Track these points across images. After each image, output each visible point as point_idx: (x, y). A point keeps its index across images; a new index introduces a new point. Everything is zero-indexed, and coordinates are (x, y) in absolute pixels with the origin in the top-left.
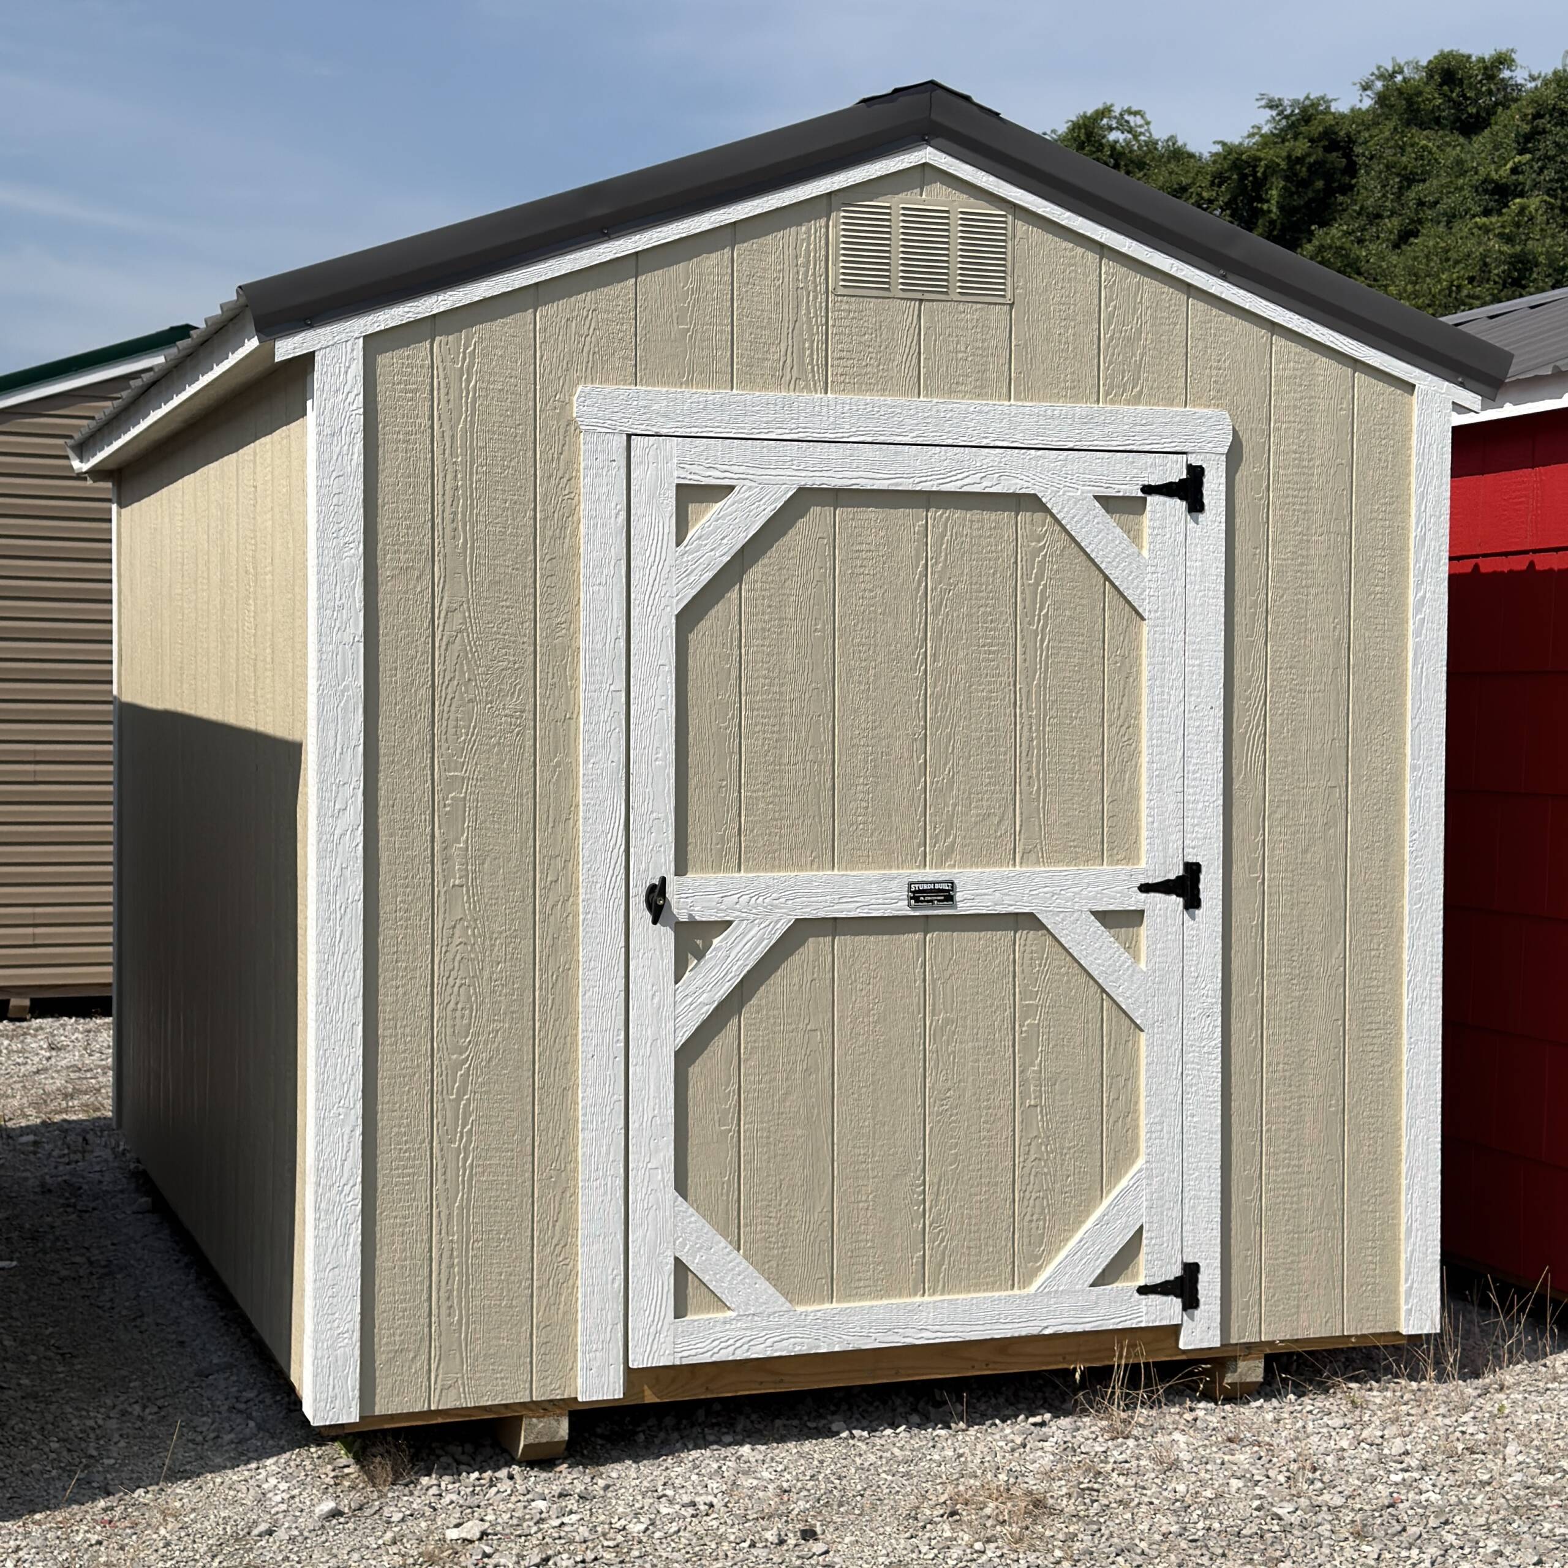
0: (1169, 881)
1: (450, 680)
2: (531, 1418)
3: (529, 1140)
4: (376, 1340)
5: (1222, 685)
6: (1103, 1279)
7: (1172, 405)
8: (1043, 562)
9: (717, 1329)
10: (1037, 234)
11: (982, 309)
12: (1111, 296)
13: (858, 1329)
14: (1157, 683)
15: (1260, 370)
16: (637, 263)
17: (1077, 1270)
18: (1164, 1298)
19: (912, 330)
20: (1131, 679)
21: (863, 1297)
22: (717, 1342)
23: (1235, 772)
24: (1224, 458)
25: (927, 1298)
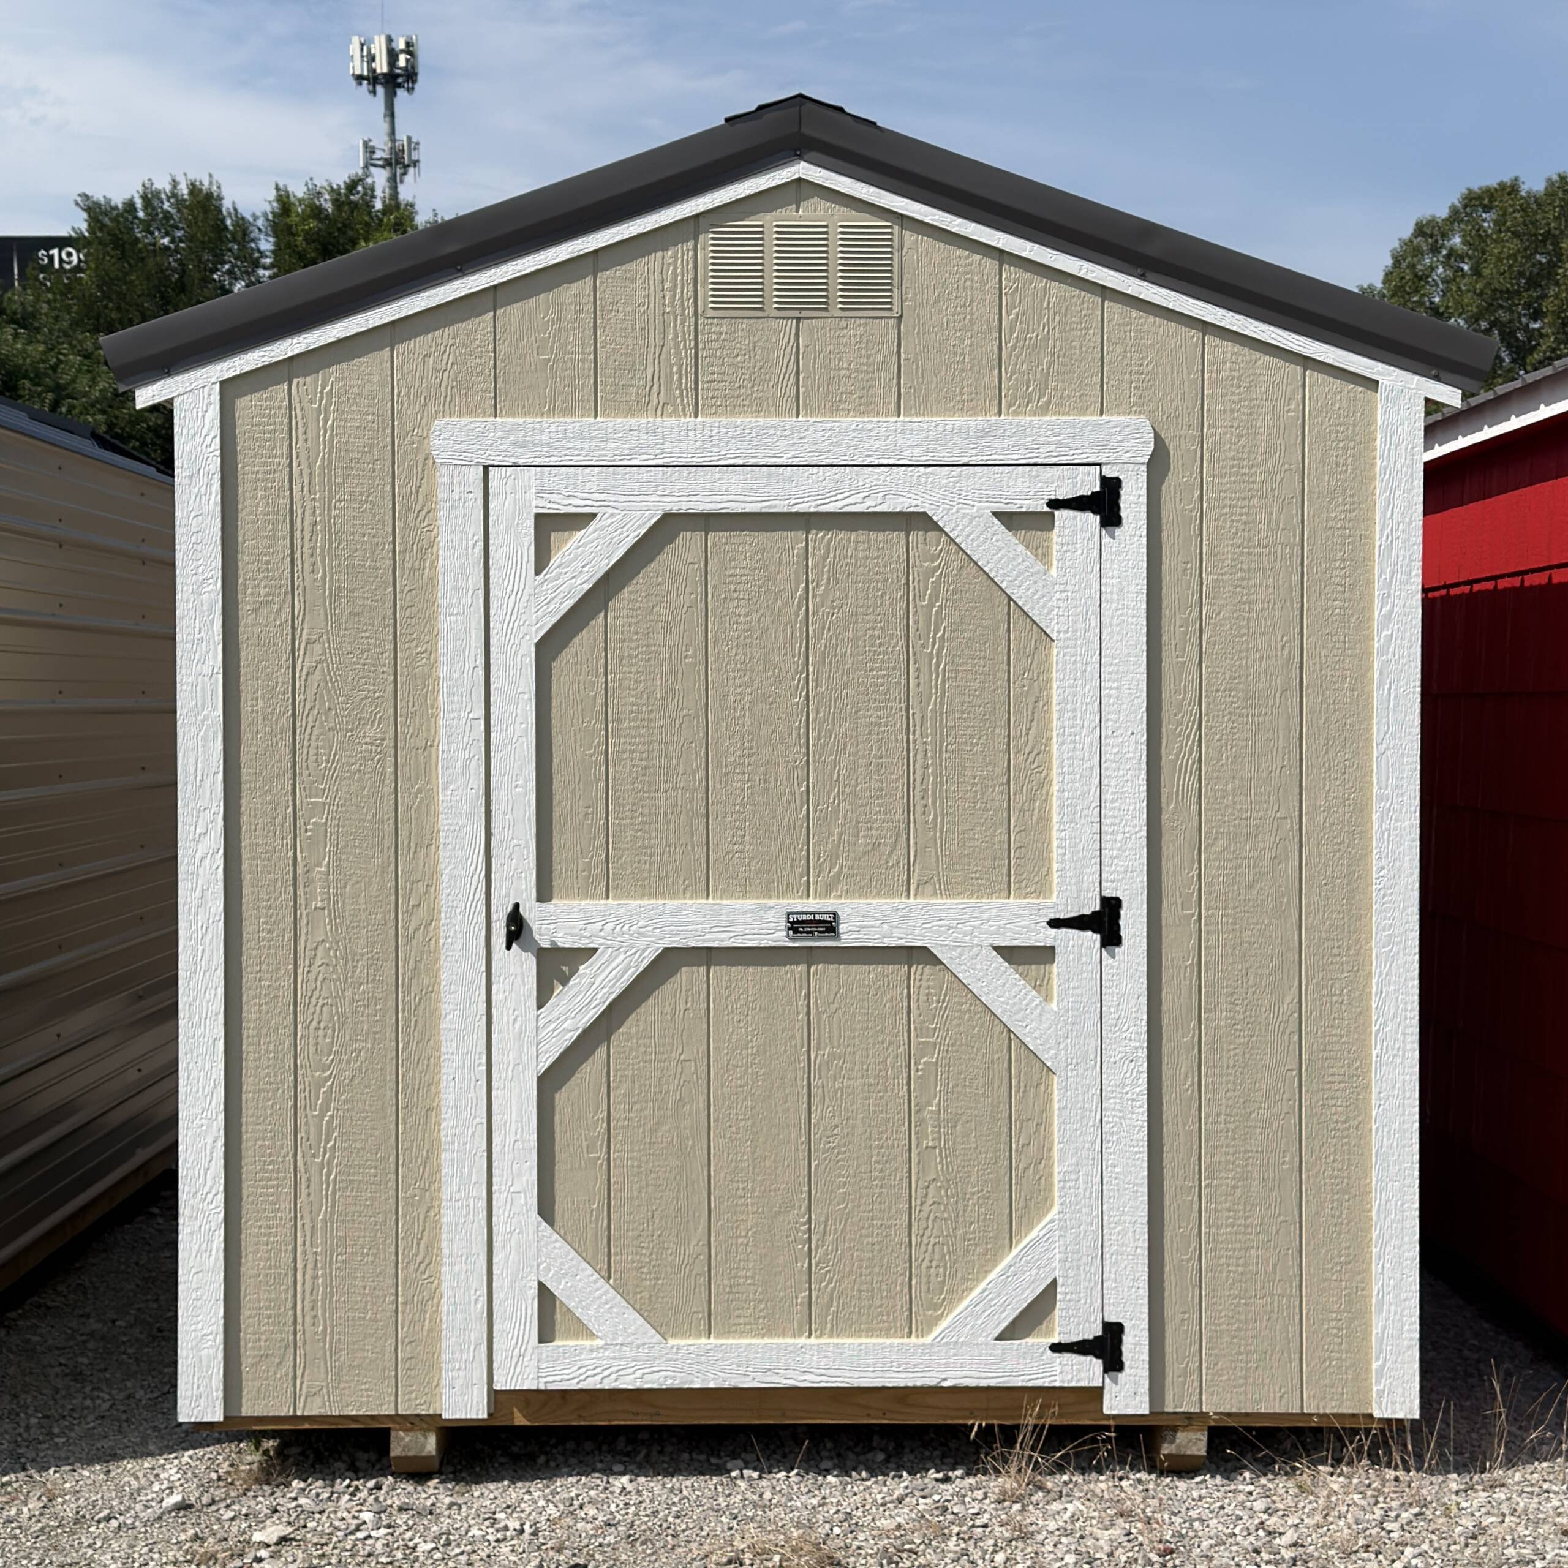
0: (1083, 916)
1: (310, 710)
2: (398, 1430)
3: (392, 1159)
4: (242, 1343)
5: (1144, 709)
6: (1011, 1333)
7: (1084, 414)
8: (937, 583)
9: (583, 1356)
10: (926, 243)
11: (866, 324)
12: (1013, 303)
13: (734, 1366)
14: (1069, 707)
15: (1189, 374)
16: (495, 295)
17: (979, 1322)
18: (1082, 1358)
19: (789, 349)
20: (1041, 703)
21: (742, 1334)
22: (582, 1370)
23: (1164, 800)
24: (1144, 468)
25: (813, 1340)
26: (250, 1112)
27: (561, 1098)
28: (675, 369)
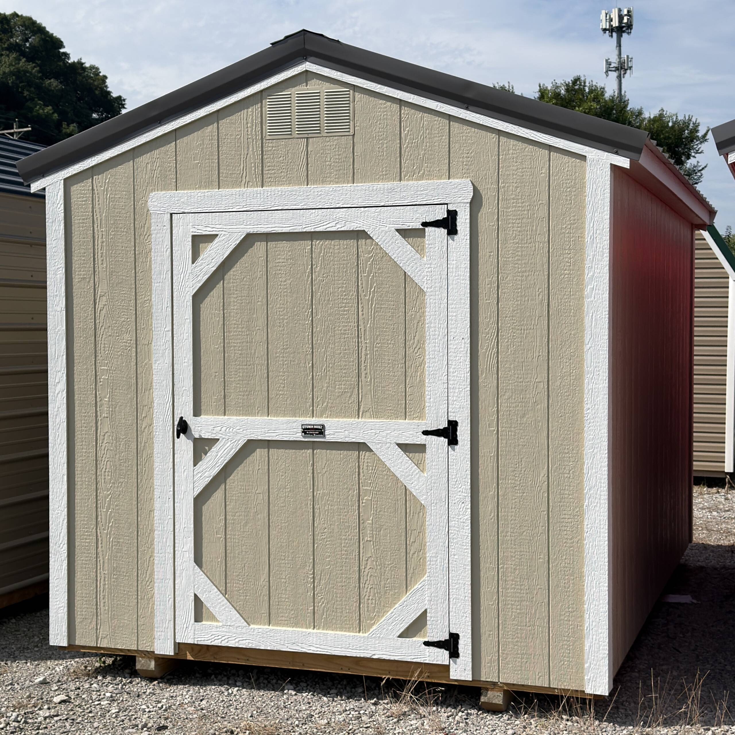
0: (439, 429)
1: (102, 327)
2: (139, 657)
3: (136, 533)
4: (76, 612)
5: (469, 326)
6: (406, 634)
7: (441, 179)
8: (372, 264)
9: (213, 630)
10: (366, 98)
11: (338, 139)
12: (406, 125)
13: (279, 640)
14: (432, 325)
15: (492, 156)
16: (176, 134)
17: (390, 628)
18: (439, 650)
19: (303, 153)
20: (421, 324)
21: (284, 625)
22: (213, 636)
23: (480, 373)
24: (468, 205)
25: (315, 631)
26: (79, 508)
27: (205, 508)
28: (253, 165)
